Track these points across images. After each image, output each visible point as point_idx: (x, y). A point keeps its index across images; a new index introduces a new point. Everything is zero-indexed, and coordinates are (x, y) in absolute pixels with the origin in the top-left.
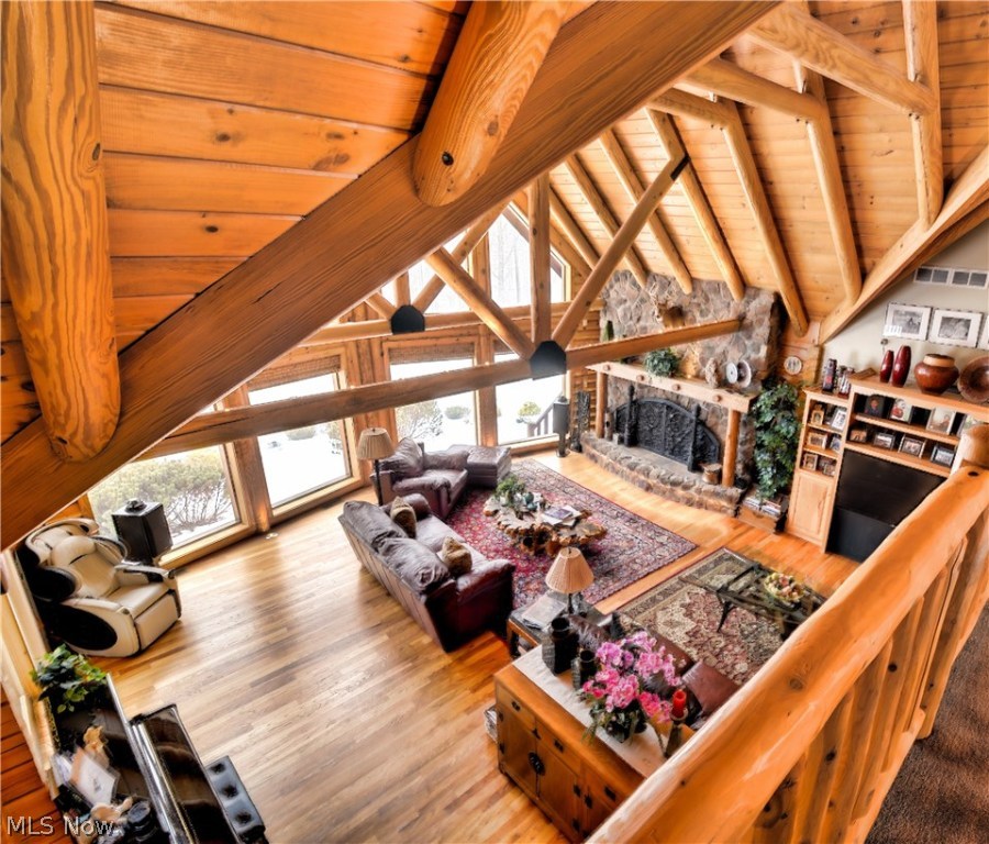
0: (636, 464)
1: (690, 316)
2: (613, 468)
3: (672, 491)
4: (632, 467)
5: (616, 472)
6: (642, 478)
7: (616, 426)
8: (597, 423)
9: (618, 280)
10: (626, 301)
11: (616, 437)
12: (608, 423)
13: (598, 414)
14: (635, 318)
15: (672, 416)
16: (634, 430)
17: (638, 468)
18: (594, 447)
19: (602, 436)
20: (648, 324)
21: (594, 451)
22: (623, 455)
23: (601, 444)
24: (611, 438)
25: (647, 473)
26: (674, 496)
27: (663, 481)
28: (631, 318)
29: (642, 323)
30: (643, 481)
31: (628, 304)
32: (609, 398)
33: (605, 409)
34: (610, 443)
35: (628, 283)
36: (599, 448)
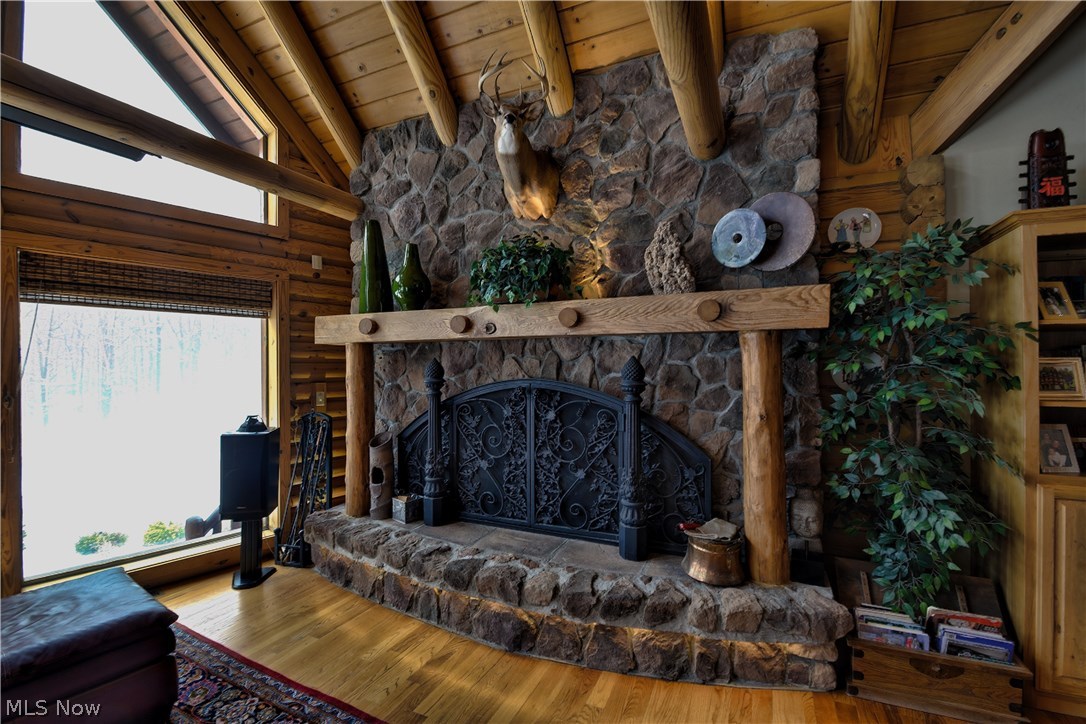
0: (475, 566)
1: (574, 163)
2: (399, 592)
3: (606, 634)
4: (459, 579)
5: (408, 603)
6: (497, 605)
7: (400, 476)
8: (349, 473)
9: (387, 147)
10: (409, 184)
11: (399, 504)
12: (377, 476)
13: (351, 453)
14: (432, 217)
15: (551, 415)
16: (451, 474)
17: (481, 574)
18: (341, 541)
19: (364, 511)
20: (464, 220)
21: (342, 553)
22: (426, 546)
23: (359, 530)
24: (387, 513)
25: (512, 587)
26: (617, 650)
27: (575, 605)
28: (424, 218)
29: (451, 221)
30: (501, 618)
31: (414, 191)
32: (379, 415)
33: (369, 437)
34: (385, 525)
35: (412, 145)
36: (354, 540)
